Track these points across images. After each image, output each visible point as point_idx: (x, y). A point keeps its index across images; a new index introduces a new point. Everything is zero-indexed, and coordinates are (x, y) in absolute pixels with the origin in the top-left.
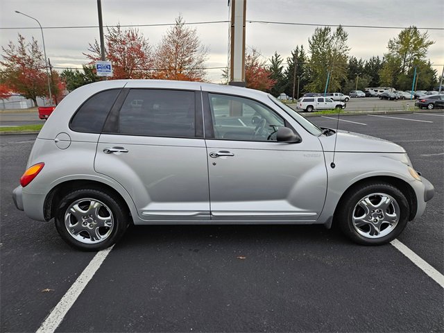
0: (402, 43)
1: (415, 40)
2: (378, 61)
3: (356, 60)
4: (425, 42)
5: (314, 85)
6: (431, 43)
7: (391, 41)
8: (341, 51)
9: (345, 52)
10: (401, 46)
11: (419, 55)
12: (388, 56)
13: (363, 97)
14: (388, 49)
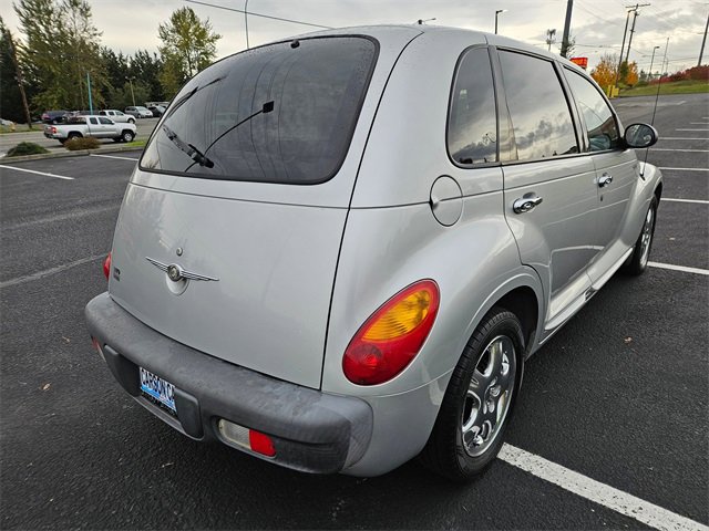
0: (178, 32)
1: (196, 30)
2: (149, 59)
3: (113, 54)
4: (210, 34)
5: (51, 96)
6: (218, 37)
7: (162, 28)
8: (86, 35)
9: (94, 38)
10: (178, 37)
11: (205, 53)
12: (164, 51)
13: (150, 117)
14: (161, 40)
